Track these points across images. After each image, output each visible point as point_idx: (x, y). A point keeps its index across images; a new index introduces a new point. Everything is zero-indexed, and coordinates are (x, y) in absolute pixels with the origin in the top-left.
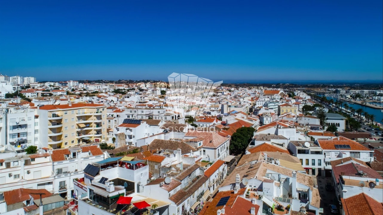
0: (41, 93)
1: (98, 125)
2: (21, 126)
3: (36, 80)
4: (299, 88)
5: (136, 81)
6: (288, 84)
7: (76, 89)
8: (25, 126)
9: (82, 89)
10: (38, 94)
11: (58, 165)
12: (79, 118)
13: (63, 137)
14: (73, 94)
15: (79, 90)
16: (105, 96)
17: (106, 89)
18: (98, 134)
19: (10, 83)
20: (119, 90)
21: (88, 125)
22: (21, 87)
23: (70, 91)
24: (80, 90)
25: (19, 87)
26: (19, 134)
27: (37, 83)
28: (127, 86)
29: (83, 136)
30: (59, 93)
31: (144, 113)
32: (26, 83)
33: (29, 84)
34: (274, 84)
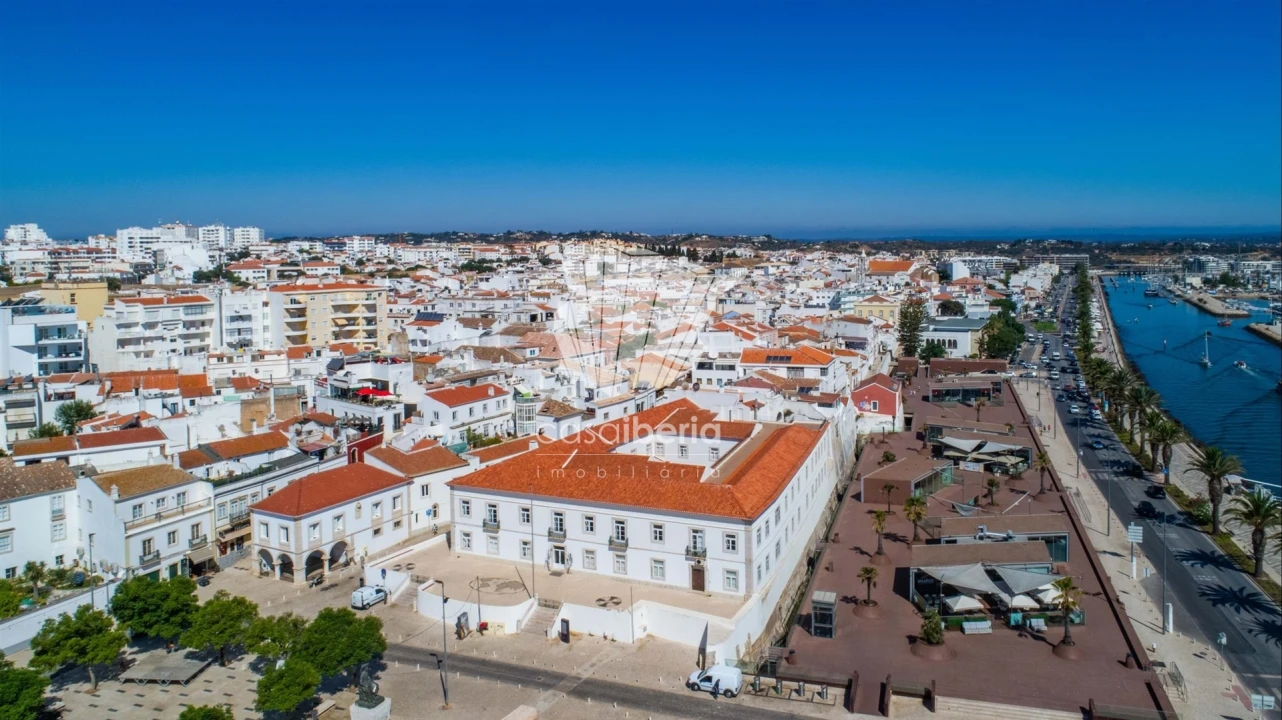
0: (278, 271)
1: (370, 321)
2: (241, 318)
3: (263, 236)
4: (1068, 255)
5: (560, 235)
6: (1053, 241)
7: (368, 260)
8: (248, 318)
9: (385, 261)
10: (269, 272)
11: (296, 364)
12: (337, 308)
13: (309, 339)
14: (357, 273)
15: (375, 261)
16: (431, 276)
17: (448, 259)
18: (370, 337)
19: (200, 245)
20: (484, 261)
21: (352, 321)
22: (227, 254)
23: (352, 265)
24: (379, 263)
25: (223, 254)
26: (239, 330)
27: (268, 243)
28: (508, 250)
29: (343, 341)
30: (321, 270)
31: (477, 309)
32: (238, 245)
33: (247, 248)
34: (1006, 243)
